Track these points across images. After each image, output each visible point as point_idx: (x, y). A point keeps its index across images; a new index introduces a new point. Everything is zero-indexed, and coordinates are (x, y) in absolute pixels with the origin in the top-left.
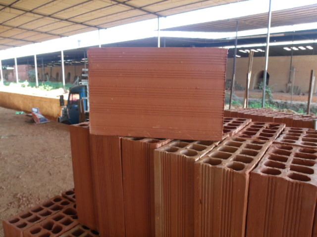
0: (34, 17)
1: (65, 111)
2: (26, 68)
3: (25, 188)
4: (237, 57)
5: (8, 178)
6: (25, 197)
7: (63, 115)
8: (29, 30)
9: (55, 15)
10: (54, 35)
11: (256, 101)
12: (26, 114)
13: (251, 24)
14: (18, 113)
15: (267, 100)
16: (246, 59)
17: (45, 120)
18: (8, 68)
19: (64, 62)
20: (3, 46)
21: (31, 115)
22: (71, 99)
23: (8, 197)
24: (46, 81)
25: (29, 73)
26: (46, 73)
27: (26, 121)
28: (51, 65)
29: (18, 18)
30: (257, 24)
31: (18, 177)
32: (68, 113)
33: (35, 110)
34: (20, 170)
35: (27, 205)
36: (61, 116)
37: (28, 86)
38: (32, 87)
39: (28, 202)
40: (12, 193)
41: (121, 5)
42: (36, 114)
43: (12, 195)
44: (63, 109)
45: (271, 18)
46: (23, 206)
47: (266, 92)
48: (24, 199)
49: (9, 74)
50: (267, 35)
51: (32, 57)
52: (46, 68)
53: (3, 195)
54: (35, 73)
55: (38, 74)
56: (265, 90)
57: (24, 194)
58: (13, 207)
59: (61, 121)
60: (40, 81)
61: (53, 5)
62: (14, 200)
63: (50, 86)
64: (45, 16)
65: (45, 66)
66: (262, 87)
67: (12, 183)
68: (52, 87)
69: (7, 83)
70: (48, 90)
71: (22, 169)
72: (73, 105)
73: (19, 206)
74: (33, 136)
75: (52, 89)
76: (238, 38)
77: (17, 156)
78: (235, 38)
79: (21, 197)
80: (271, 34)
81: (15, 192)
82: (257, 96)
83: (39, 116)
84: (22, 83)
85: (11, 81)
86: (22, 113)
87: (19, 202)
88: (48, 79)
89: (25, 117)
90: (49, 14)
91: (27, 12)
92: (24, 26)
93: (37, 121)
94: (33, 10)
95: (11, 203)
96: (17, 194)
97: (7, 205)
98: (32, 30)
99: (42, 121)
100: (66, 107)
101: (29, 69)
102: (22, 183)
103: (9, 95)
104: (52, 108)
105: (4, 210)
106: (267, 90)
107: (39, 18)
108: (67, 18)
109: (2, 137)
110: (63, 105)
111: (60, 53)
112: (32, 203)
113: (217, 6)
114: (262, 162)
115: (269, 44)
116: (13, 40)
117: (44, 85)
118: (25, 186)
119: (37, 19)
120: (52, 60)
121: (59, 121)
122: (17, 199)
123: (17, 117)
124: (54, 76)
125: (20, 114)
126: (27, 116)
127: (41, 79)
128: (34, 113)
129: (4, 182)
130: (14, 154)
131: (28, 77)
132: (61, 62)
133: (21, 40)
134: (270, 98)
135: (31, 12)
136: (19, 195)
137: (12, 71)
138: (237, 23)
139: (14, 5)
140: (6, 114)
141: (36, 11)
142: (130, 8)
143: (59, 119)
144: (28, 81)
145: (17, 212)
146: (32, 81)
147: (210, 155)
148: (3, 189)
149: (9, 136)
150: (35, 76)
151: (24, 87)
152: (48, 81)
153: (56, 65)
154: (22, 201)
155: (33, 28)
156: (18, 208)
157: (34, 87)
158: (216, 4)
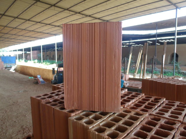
0: (41, 25)
1: (55, 77)
2: (37, 52)
3: (28, 122)
4: (158, 45)
5: (20, 116)
6: (27, 128)
7: (54, 79)
8: (38, 32)
9: (52, 24)
10: (52, 34)
11: (169, 71)
12: (34, 78)
13: (165, 25)
14: (30, 78)
15: (176, 71)
16: (162, 46)
17: (44, 82)
18: (28, 53)
19: (57, 49)
20: (25, 41)
21: (36, 79)
22: (59, 70)
23: (18, 128)
24: (47, 59)
25: (38, 55)
26: (47, 55)
27: (34, 83)
28: (50, 51)
29: (33, 26)
30: (169, 25)
31: (25, 116)
32: (57, 78)
33: (39, 76)
34: (26, 111)
35: (28, 133)
36: (53, 80)
37: (37, 62)
38: (39, 63)
39: (28, 131)
40: (21, 125)
41: (88, 17)
42: (39, 79)
43: (20, 126)
44: (54, 76)
45: (178, 21)
46: (25, 133)
47: (176, 66)
48: (27, 129)
49: (28, 56)
50: (175, 31)
51: (40, 47)
52: (47, 52)
53: (16, 126)
54: (41, 55)
55: (43, 56)
56: (175, 64)
57: (27, 126)
58: (20, 134)
59: (53, 83)
60: (44, 59)
61: (51, 19)
62: (21, 129)
63: (49, 62)
64: (47, 24)
65: (46, 51)
66: (173, 63)
67: (21, 119)
68: (50, 63)
69: (26, 61)
70: (47, 65)
71: (28, 111)
72: (59, 74)
73: (24, 133)
74: (36, 91)
75: (49, 64)
76: (157, 34)
77: (26, 103)
78: (155, 34)
79: (25, 128)
80: (177, 31)
81: (22, 125)
82: (170, 68)
83: (41, 80)
84: (34, 61)
85: (28, 60)
86: (32, 78)
87: (24, 131)
88: (48, 58)
89: (34, 80)
90: (49, 23)
91: (37, 22)
92: (36, 30)
93: (40, 83)
94: (41, 21)
95: (19, 131)
96: (23, 126)
97: (17, 132)
98: (40, 32)
99: (42, 83)
100: (56, 75)
101: (38, 53)
102: (27, 119)
103: (27, 67)
104: (49, 75)
105: (15, 135)
106: (176, 65)
107: (44, 26)
108: (59, 25)
109: (20, 92)
110: (54, 74)
111: (54, 44)
112: (31, 132)
113: (144, 15)
114: (133, 132)
115: (177, 37)
116: (30, 38)
117: (45, 62)
118: (28, 121)
119: (43, 26)
120: (51, 48)
121: (52, 83)
122: (23, 129)
123: (29, 80)
124: (52, 57)
125: (31, 78)
126: (35, 79)
127: (44, 58)
128: (38, 78)
129: (17, 119)
130: (24, 102)
131: (37, 57)
132: (55, 49)
133: (34, 37)
134: (179, 70)
135: (39, 22)
136: (24, 126)
137: (29, 54)
138: (157, 25)
139: (31, 20)
140: (24, 78)
141: (42, 22)
142: (93, 18)
143: (52, 81)
144: (37, 60)
145: (22, 137)
146: (39, 60)
147: (101, 124)
148: (16, 122)
149: (24, 91)
150: (41, 57)
151: (35, 63)
152: (48, 60)
153: (53, 50)
154: (25, 130)
155: (41, 31)
156: (23, 134)
157: (40, 63)
158: (143, 15)
